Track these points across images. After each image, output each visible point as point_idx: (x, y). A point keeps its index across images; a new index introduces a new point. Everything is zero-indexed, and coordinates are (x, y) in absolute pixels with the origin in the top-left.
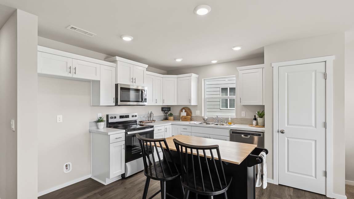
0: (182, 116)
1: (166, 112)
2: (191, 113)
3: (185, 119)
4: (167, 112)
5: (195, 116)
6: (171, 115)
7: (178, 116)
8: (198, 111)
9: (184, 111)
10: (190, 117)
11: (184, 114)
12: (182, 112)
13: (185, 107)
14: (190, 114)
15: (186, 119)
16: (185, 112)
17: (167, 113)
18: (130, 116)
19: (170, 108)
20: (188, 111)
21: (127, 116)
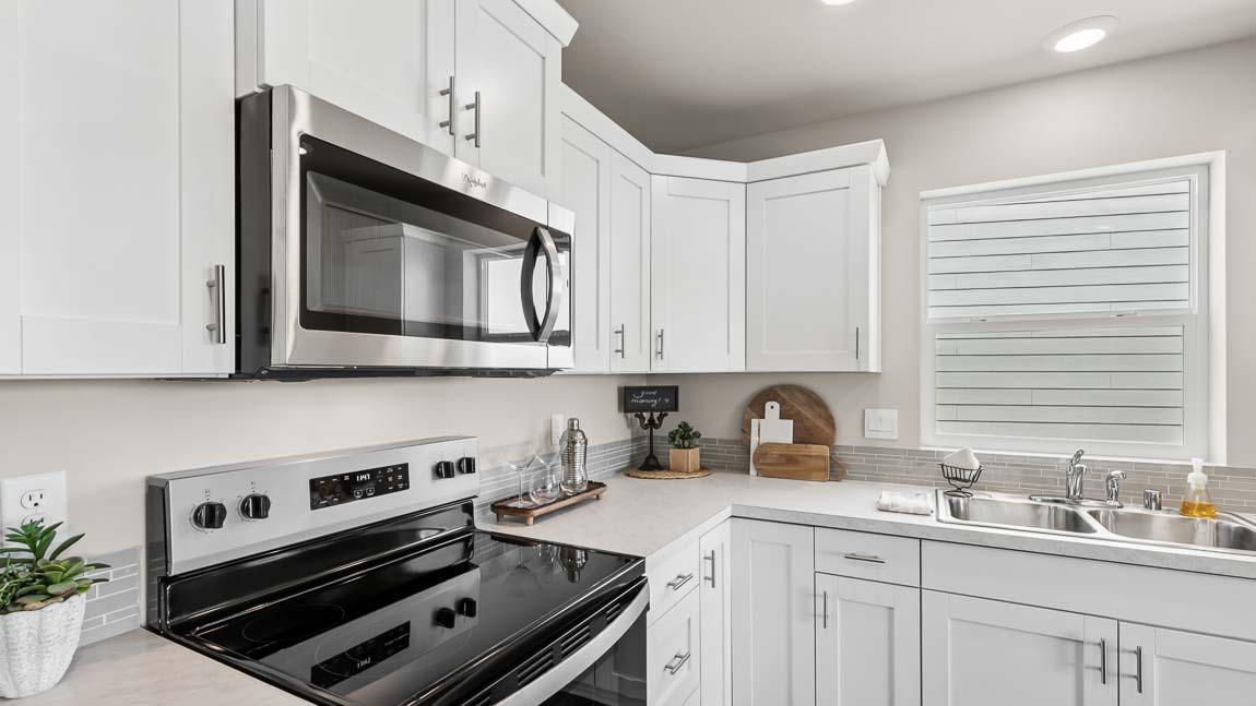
0: (760, 446)
1: (651, 420)
2: (830, 421)
3: (781, 465)
4: (656, 415)
5: (859, 449)
6: (685, 436)
7: (736, 442)
8: (884, 413)
9: (773, 409)
10: (824, 450)
11: (774, 429)
12: (762, 416)
13: (784, 387)
14: (827, 430)
15: (791, 468)
16: (783, 416)
17: (657, 427)
18: (420, 474)
19: (673, 392)
20: (807, 413)
21: (391, 479)
